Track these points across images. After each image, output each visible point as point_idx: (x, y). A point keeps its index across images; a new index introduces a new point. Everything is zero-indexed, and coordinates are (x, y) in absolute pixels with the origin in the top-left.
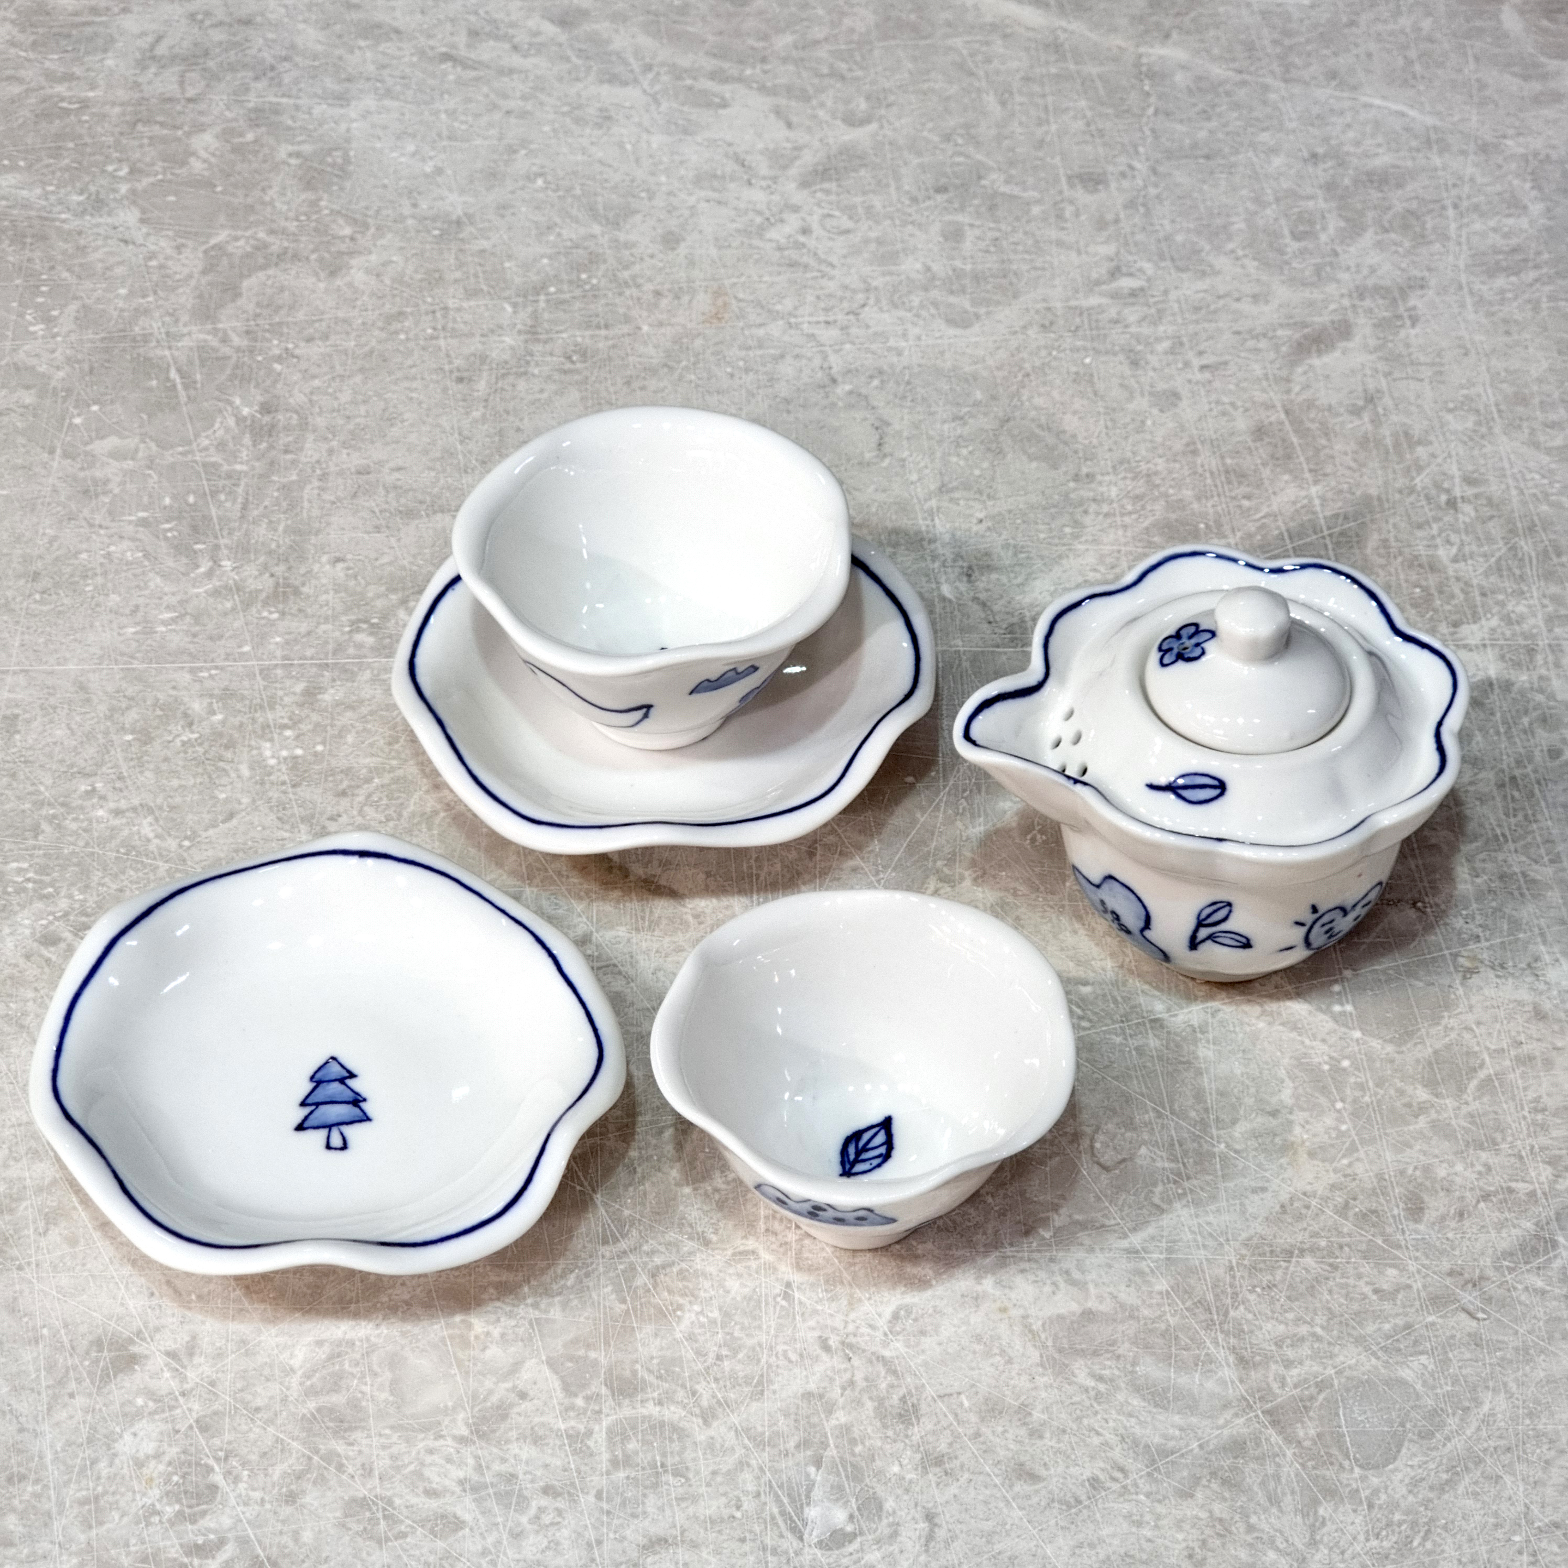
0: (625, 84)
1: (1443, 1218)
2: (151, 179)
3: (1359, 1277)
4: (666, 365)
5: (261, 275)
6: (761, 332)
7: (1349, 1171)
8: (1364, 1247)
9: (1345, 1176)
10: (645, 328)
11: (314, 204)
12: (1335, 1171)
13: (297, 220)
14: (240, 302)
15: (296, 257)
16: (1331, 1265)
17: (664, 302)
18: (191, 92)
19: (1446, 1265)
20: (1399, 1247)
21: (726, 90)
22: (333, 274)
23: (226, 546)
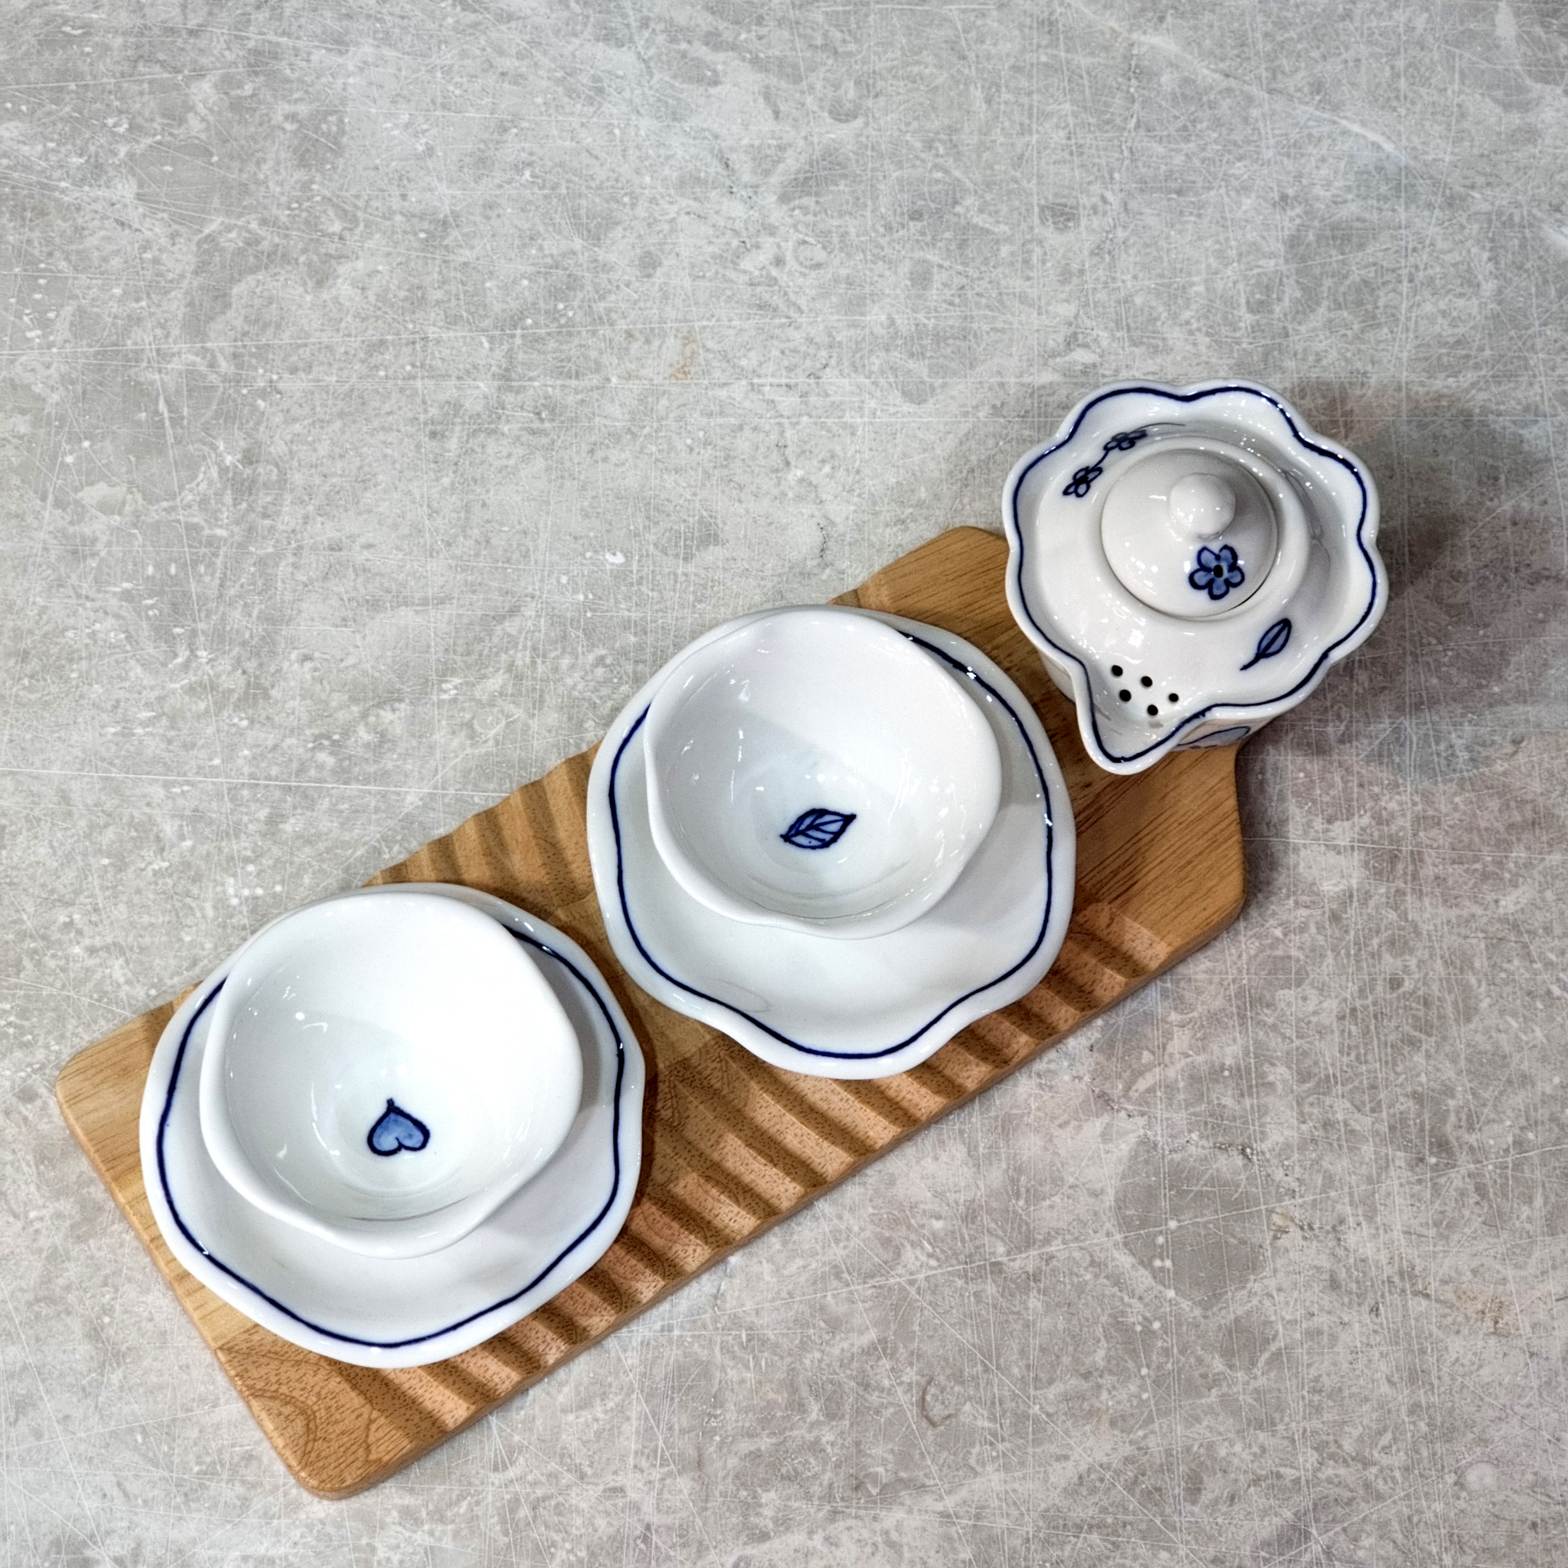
0: (620, 44)
1: (1216, 1501)
2: (149, 141)
3: (1136, 1558)
4: (629, 431)
5: (251, 279)
6: (723, 393)
7: (1143, 1444)
8: (1143, 1526)
9: (1139, 1449)
10: (614, 380)
11: (306, 186)
12: (1131, 1443)
13: (289, 208)
14: (231, 314)
15: (286, 259)
16: (1113, 1543)
17: (635, 346)
18: (192, 23)
19: (1211, 1552)
20: (1174, 1529)
21: (719, 60)
22: (320, 284)
23: (203, 632)
